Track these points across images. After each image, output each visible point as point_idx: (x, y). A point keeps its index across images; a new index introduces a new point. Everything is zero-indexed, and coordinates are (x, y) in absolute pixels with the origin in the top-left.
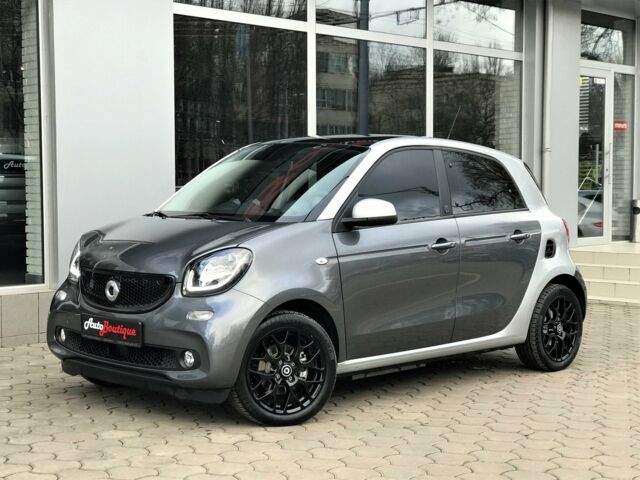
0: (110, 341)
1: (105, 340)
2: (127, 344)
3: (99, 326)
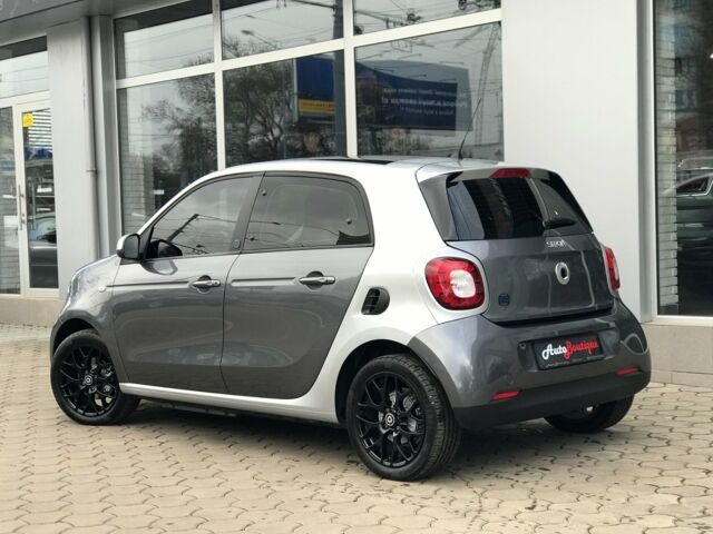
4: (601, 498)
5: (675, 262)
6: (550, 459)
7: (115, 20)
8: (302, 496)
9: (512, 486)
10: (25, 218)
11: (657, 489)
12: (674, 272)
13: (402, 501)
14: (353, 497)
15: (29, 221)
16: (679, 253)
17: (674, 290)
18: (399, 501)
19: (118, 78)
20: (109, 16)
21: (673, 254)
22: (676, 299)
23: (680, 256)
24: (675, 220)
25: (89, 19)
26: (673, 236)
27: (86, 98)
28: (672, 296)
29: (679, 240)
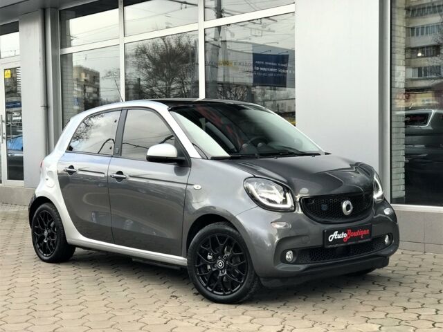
0: (354, 243)
1: (349, 243)
2: (365, 241)
3: (344, 235)
4: (329, 325)
5: (403, 170)
6: (304, 297)
7: (60, 11)
8: (131, 320)
9: (273, 315)
10: (5, 136)
11: (367, 320)
12: (402, 176)
13: (196, 325)
14: (165, 321)
15: (7, 138)
16: (406, 164)
17: (403, 187)
18: (194, 325)
19: (62, 48)
20: (56, 8)
21: (402, 164)
22: (404, 193)
23: (407, 166)
24: (404, 143)
25: (44, 10)
26: (402, 153)
27: (42, 60)
28: (400, 191)
29: (407, 155)
